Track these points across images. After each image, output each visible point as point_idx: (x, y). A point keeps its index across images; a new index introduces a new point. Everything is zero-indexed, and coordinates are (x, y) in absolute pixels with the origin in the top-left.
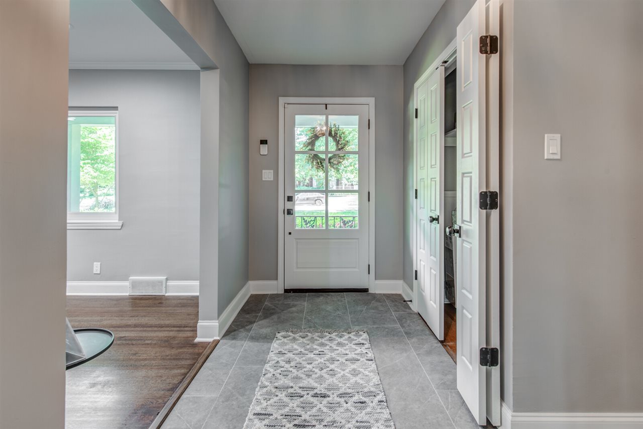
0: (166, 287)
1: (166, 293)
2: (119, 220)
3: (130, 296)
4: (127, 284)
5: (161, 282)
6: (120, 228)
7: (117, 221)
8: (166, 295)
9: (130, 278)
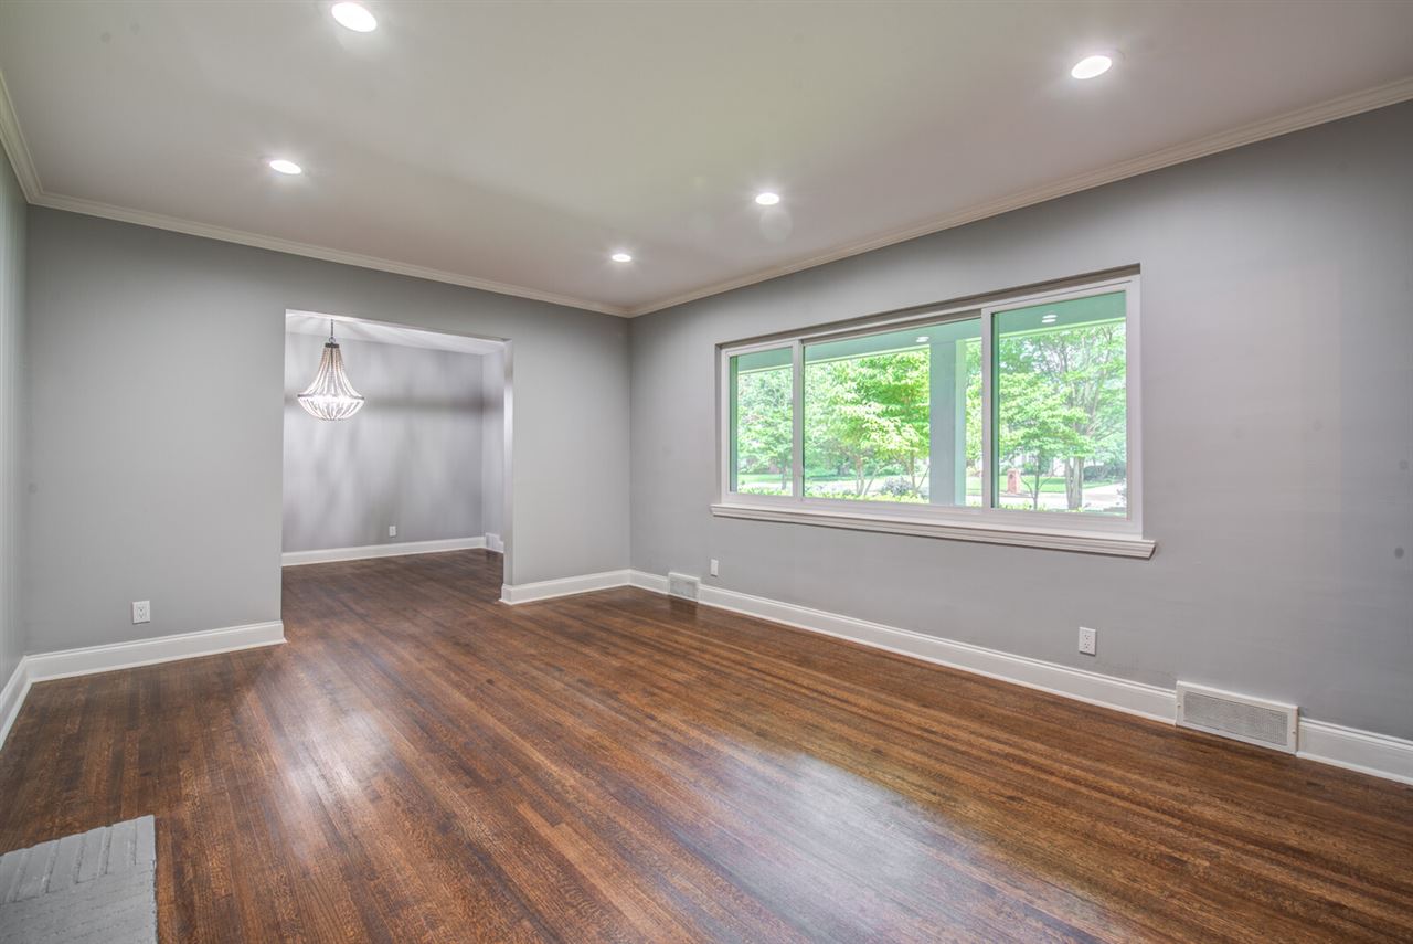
0: (1297, 733)
1: (1297, 750)
2: (1145, 534)
3: (1177, 726)
4: (1171, 695)
5: (1281, 717)
6: (1148, 555)
7: (1139, 538)
8: (1300, 755)
9: (1178, 682)
